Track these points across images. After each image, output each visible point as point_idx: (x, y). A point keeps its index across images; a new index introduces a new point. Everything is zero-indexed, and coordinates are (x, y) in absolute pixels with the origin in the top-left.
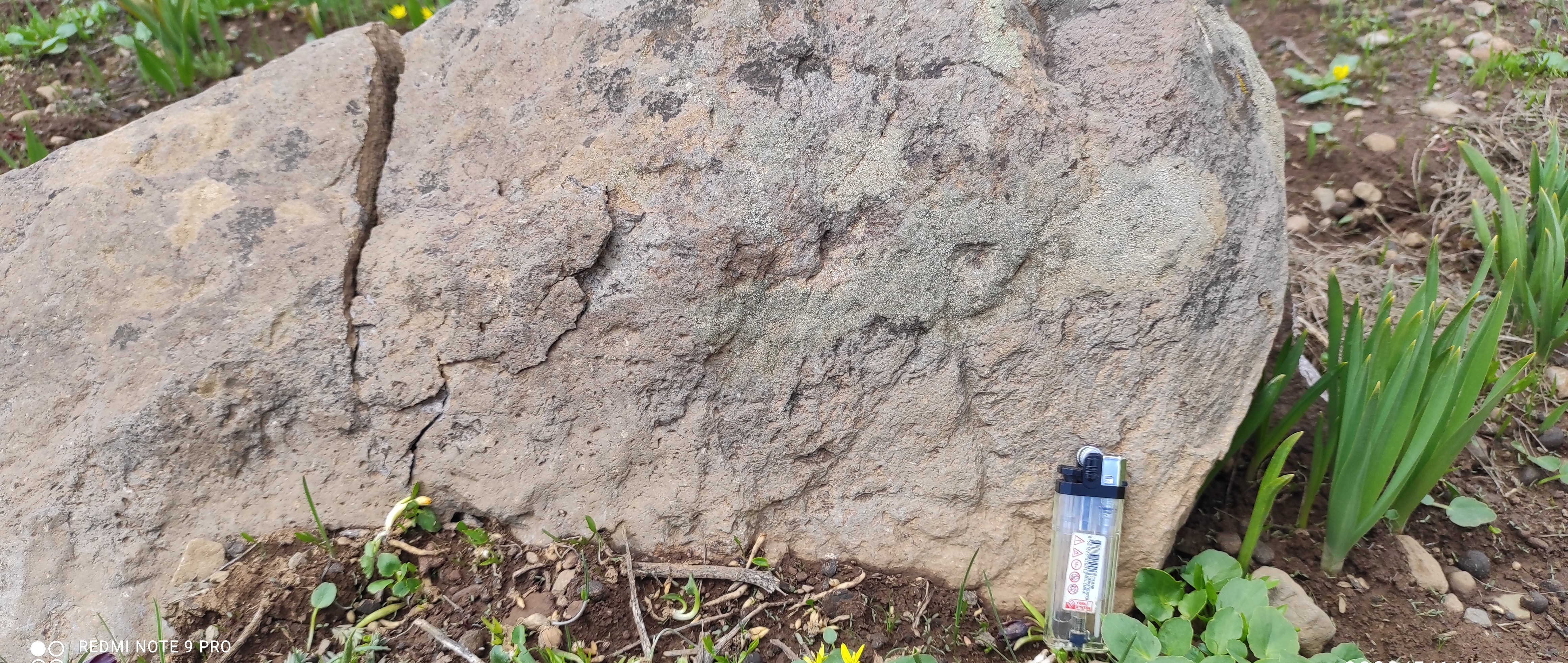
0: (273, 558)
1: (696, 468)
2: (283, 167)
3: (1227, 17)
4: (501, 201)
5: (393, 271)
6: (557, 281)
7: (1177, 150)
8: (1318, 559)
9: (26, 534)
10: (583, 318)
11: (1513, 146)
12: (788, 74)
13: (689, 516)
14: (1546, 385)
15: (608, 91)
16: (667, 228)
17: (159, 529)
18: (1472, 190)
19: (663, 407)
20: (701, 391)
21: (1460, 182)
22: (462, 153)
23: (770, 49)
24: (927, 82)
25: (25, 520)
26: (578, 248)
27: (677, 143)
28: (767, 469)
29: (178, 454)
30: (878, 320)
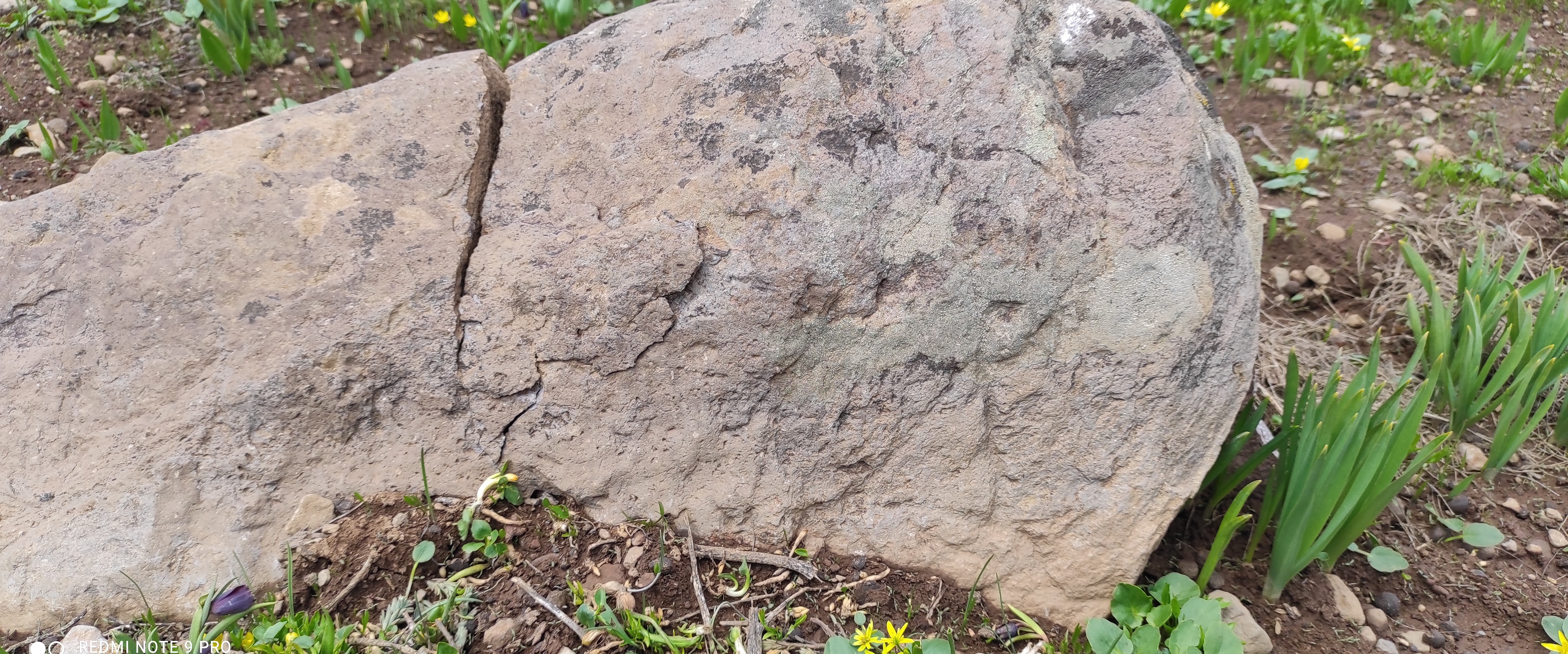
0: (376, 516)
1: (754, 469)
2: (401, 175)
3: (1222, 128)
4: (601, 226)
5: (500, 276)
6: (651, 300)
7: (1179, 240)
8: (1260, 589)
9: (158, 478)
10: (670, 334)
11: (1445, 246)
12: (861, 144)
13: (743, 509)
14: (1457, 458)
15: (702, 141)
16: (749, 264)
17: (275, 483)
18: (1408, 282)
19: (731, 415)
20: (765, 404)
21: (1397, 274)
22: (564, 178)
23: (847, 121)
24: (978, 163)
25: (158, 465)
26: (672, 274)
27: (763, 193)
28: (813, 475)
29: (298, 419)
30: (921, 357)
